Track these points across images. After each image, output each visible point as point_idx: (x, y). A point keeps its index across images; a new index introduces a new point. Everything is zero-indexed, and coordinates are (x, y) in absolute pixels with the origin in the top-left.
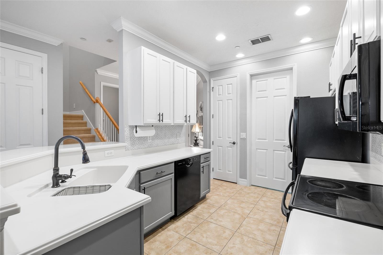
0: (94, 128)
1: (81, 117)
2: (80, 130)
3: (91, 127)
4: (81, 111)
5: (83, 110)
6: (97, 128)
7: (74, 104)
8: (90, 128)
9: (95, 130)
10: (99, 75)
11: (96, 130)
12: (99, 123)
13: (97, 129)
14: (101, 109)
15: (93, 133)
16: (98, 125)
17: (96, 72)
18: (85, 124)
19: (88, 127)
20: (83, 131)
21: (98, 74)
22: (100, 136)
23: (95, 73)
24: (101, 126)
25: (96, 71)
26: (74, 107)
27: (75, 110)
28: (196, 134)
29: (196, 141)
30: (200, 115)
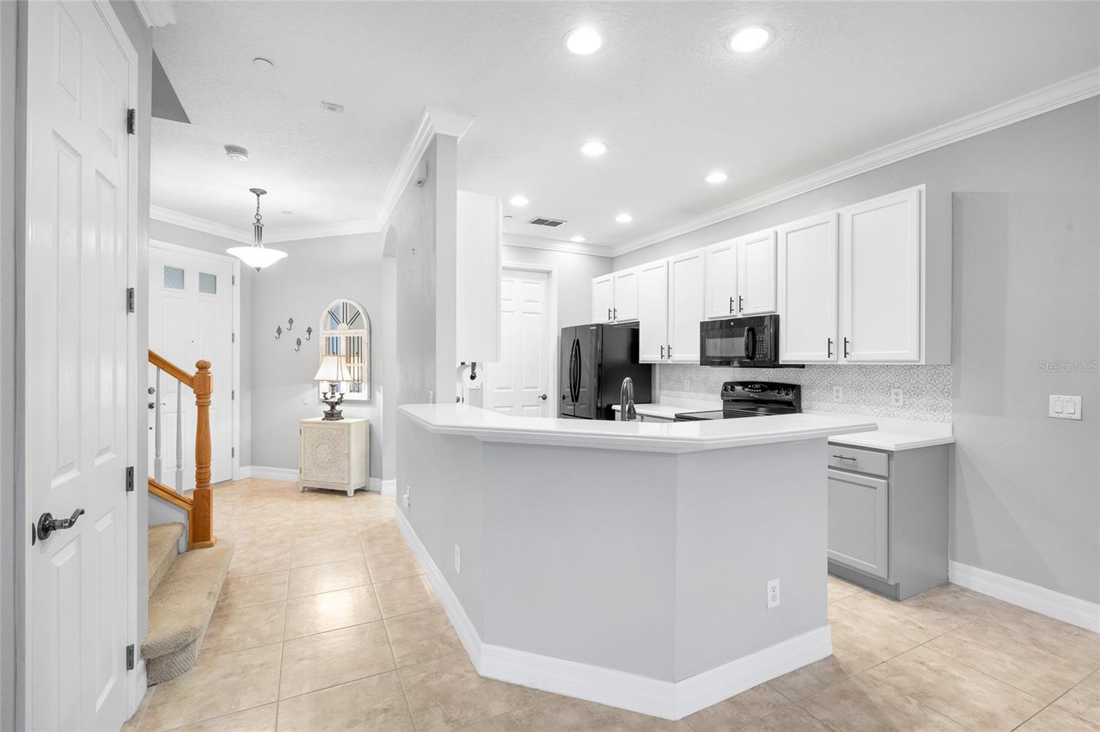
28: (335, 386)
29: (333, 405)
30: (333, 336)
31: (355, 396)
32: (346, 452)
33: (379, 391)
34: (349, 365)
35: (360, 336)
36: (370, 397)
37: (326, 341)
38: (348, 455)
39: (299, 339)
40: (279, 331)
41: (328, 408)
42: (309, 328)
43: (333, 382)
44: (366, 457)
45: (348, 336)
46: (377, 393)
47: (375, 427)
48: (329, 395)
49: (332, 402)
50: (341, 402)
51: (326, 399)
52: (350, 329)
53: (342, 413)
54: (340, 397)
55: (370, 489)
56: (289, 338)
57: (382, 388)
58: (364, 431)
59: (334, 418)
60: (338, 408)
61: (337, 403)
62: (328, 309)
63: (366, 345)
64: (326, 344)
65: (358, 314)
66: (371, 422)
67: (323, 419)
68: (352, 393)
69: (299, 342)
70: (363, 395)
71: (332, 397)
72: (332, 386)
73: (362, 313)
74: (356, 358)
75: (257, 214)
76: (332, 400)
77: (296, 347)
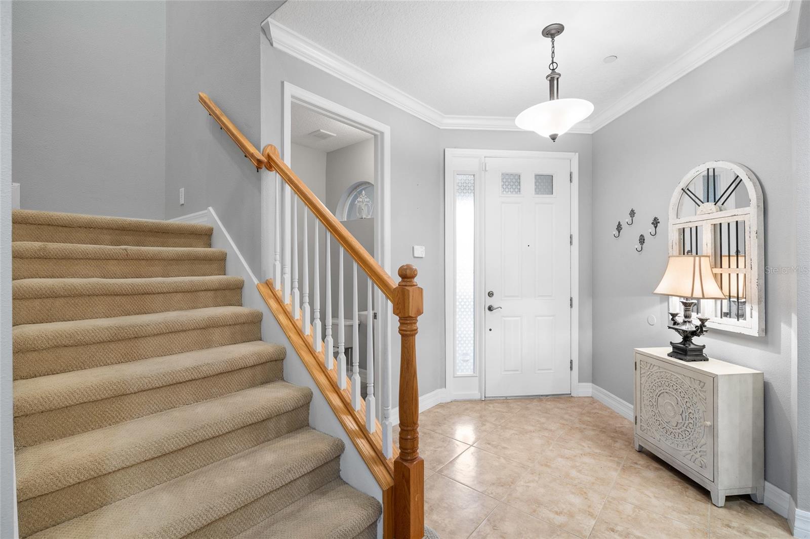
0: (256, 281)
1: (205, 235)
2: (197, 291)
3: (244, 278)
4: (206, 211)
5: (210, 208)
6: (267, 278)
7: (181, 190)
8: (239, 278)
9: (261, 287)
10: (275, 49)
11: (264, 290)
12: (278, 257)
13: (269, 285)
14: (288, 189)
15: (253, 302)
16: (274, 266)
17: (265, 34)
18: (219, 262)
19: (231, 275)
20: (210, 294)
21: (272, 45)
22: (283, 319)
23: (262, 36)
24: (288, 270)
25: (265, 31)
26: (182, 202)
27: (183, 209)
28: (690, 305)
29: (687, 337)
30: (691, 225)
31: (731, 324)
32: (709, 423)
33: (789, 324)
34: (717, 271)
35: (740, 219)
36: (766, 330)
37: (680, 234)
38: (713, 431)
39: (642, 236)
40: (619, 228)
41: (678, 339)
42: (656, 219)
43: (687, 299)
44: (754, 441)
45: (717, 222)
46: (784, 327)
47: (777, 387)
48: (680, 319)
49: (684, 331)
50: (702, 331)
51: (675, 323)
52: (721, 210)
53: (704, 351)
54: (699, 323)
55: (765, 503)
56: (630, 235)
57: (794, 318)
58: (750, 392)
59: (688, 358)
60: (696, 341)
61: (694, 333)
62: (683, 185)
63: (754, 235)
64: (680, 239)
65: (737, 182)
66: (768, 377)
67: (669, 355)
68: (724, 318)
69: (642, 240)
70: (751, 324)
71: (685, 322)
72: (685, 304)
73: (746, 180)
74: (733, 260)
75: (553, 63)
76: (684, 328)
77: (638, 246)
